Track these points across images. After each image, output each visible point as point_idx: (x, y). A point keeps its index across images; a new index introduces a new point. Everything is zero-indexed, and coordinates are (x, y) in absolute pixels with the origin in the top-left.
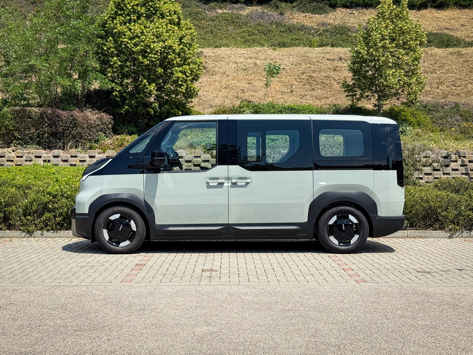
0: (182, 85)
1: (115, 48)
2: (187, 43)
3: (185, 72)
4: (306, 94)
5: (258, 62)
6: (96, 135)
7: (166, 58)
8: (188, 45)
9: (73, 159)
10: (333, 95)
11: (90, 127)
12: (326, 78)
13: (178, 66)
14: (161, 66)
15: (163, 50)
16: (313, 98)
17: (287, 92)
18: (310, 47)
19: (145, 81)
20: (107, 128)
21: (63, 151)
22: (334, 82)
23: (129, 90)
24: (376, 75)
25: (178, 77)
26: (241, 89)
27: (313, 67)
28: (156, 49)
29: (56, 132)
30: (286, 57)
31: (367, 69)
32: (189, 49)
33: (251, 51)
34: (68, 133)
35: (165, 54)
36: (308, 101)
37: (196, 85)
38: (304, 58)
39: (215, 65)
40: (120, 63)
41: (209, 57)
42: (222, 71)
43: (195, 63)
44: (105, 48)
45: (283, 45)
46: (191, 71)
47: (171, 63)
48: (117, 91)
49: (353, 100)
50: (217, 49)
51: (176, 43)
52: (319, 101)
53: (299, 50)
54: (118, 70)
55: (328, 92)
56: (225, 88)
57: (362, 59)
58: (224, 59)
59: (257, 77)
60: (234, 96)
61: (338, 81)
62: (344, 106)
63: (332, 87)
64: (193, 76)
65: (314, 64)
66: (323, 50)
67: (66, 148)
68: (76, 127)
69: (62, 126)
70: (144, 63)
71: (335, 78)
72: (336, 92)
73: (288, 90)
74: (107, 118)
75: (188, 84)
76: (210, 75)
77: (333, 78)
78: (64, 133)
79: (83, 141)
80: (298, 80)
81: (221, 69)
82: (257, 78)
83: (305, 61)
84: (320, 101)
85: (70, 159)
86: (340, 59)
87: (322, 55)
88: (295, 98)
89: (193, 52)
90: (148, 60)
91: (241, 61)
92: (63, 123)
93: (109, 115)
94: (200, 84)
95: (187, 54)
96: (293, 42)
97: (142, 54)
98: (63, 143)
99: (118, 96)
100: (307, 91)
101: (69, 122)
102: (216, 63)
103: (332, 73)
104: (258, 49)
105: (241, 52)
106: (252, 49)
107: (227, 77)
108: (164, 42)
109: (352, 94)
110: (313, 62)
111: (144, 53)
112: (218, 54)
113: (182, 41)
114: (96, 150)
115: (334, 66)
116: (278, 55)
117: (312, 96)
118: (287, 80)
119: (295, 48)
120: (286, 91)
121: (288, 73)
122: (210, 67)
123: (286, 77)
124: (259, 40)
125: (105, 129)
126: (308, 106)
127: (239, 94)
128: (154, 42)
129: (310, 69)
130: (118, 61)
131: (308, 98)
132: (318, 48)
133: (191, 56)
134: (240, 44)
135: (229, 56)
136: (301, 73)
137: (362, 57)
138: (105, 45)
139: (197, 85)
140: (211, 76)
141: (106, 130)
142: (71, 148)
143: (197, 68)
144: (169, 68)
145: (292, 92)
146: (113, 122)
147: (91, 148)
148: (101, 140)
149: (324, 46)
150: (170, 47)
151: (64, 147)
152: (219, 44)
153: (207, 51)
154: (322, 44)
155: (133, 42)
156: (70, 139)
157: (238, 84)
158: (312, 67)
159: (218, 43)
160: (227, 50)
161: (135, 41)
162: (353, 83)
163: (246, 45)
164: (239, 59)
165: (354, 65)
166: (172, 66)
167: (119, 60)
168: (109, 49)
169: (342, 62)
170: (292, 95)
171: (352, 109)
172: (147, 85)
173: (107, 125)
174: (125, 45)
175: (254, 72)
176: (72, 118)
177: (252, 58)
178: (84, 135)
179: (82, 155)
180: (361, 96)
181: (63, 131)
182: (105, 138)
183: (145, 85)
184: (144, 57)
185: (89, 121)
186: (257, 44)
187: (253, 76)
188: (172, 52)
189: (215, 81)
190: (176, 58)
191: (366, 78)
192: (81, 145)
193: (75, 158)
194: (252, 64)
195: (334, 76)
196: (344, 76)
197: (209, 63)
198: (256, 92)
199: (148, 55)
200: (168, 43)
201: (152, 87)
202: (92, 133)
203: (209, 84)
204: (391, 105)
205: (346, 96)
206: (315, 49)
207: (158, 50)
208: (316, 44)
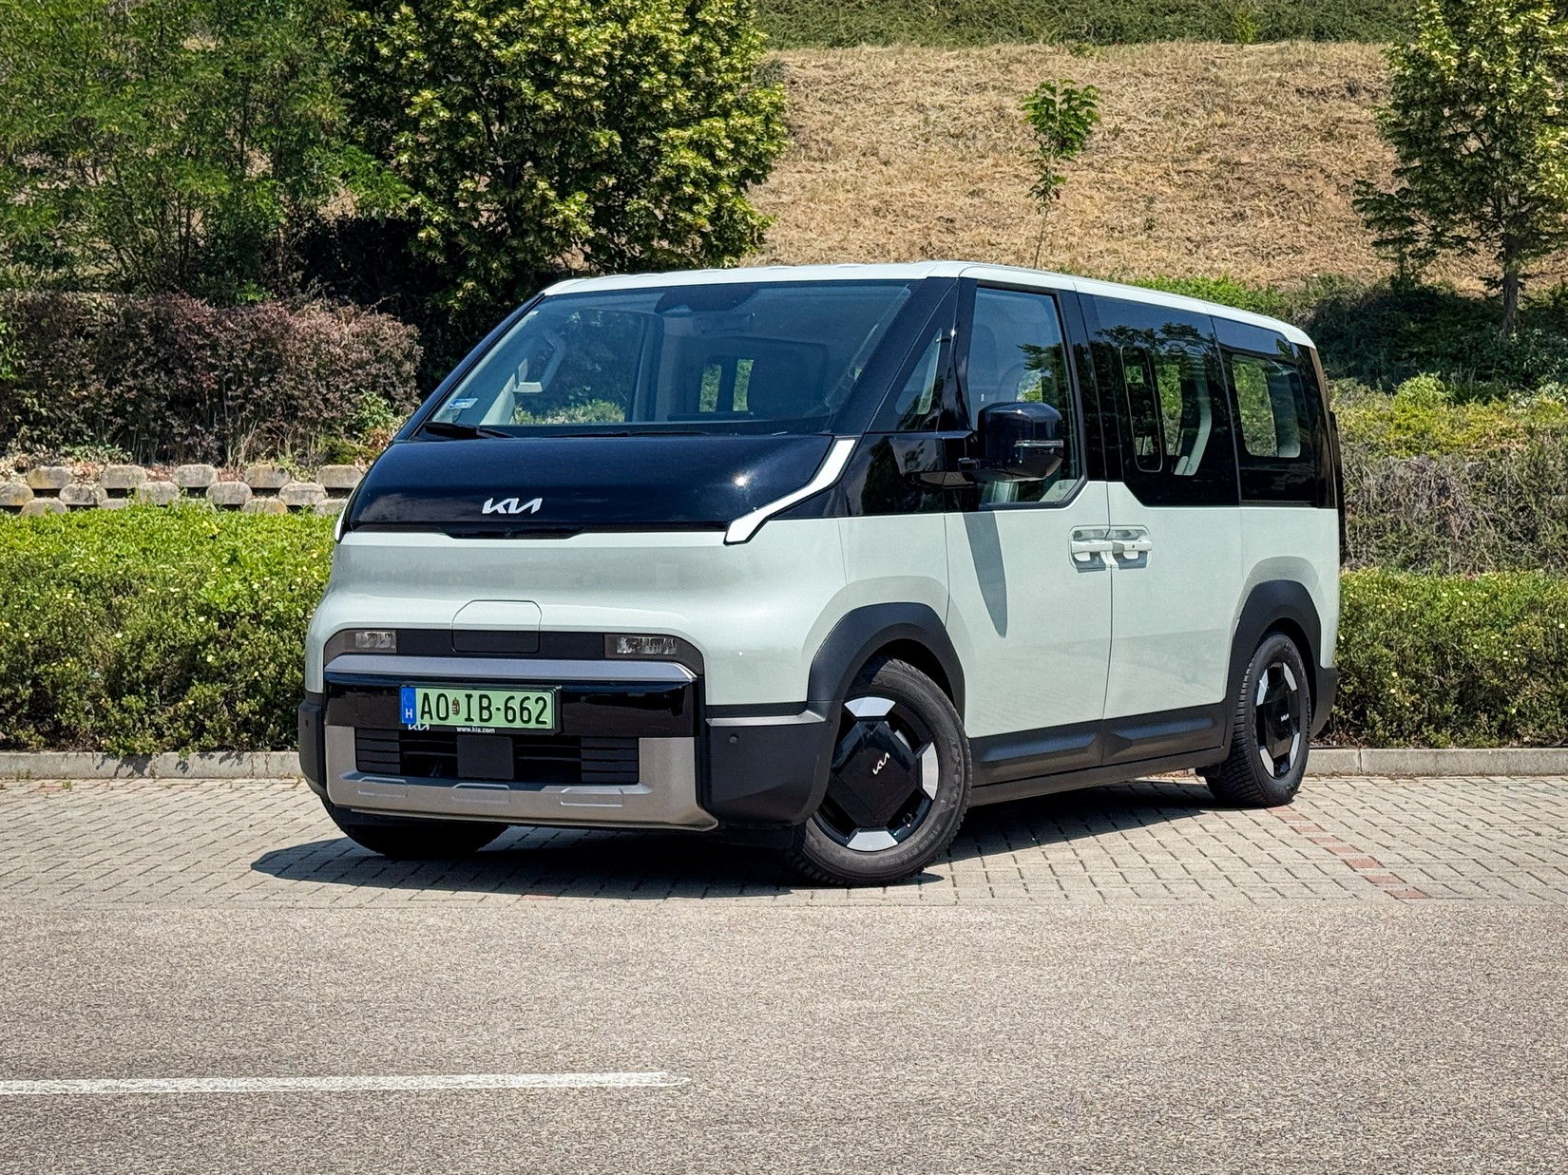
0: (695, 200)
1: (426, 48)
2: (718, 24)
3: (709, 144)
4: (1210, 235)
5: (1011, 104)
6: (354, 405)
7: (631, 87)
8: (721, 33)
9: (263, 499)
10: (1320, 238)
11: (329, 370)
12: (1294, 169)
13: (682, 125)
14: (611, 120)
15: (618, 53)
16: (1237, 253)
17: (1131, 228)
18: (1226, 40)
19: (542, 185)
20: (398, 373)
21: (220, 470)
22: (1327, 184)
23: (483, 220)
24: (1497, 155)
25: (682, 170)
26: (939, 214)
27: (1240, 123)
28: (590, 52)
29: (192, 391)
30: (1125, 81)
31: (1461, 128)
32: (725, 52)
33: (980, 57)
34: (238, 397)
35: (629, 72)
36: (1216, 266)
37: (755, 201)
38: (1199, 87)
39: (831, 118)
40: (444, 114)
41: (807, 84)
42: (862, 143)
43: (753, 110)
44: (385, 51)
45: (1115, 34)
46: (736, 141)
47: (653, 109)
48: (436, 226)
49: (1402, 259)
50: (839, 51)
51: (675, 27)
52: (1266, 263)
53: (1181, 52)
54: (438, 141)
55: (1302, 227)
56: (876, 211)
57: (1439, 90)
58: (868, 95)
59: (1005, 169)
60: (913, 244)
61: (1342, 182)
62: (1368, 285)
63: (1318, 208)
64: (744, 163)
65: (1242, 113)
66: (1281, 51)
67: (230, 459)
68: (272, 371)
69: (214, 367)
70: (541, 107)
71: (1329, 170)
72: (1336, 225)
73: (1137, 220)
74: (395, 333)
75: (722, 198)
76: (815, 160)
77: (1322, 171)
78: (221, 396)
79: (301, 430)
80: (1176, 177)
81: (858, 134)
82: (1008, 169)
83: (1207, 98)
84: (1269, 265)
85: (250, 500)
86: (1352, 91)
87: (1278, 75)
88: (1165, 254)
89: (742, 61)
90: (557, 96)
91: (940, 99)
92: (220, 355)
93: (405, 323)
94: (772, 198)
95: (719, 72)
96: (1157, 22)
97: (535, 71)
98: (221, 437)
99: (437, 245)
100: (1212, 223)
101: (244, 350)
102: (836, 109)
103: (1317, 148)
104: (1012, 49)
105: (940, 64)
106: (984, 52)
107: (884, 168)
108: (623, 21)
109: (1395, 232)
110: (1238, 102)
111: (542, 69)
112: (847, 71)
113: (699, 16)
114: (354, 464)
115: (1324, 121)
116: (1093, 75)
117: (1233, 243)
118: (1129, 178)
119: (1166, 46)
120: (1125, 222)
121: (1134, 149)
122: (814, 127)
123: (1125, 168)
124: (1013, 12)
125: (387, 378)
126: (1217, 284)
127: (933, 239)
128: (582, 24)
129: (1226, 131)
130: (437, 104)
131: (1215, 252)
132: (1261, 47)
133: (735, 79)
134: (935, 30)
135: (890, 80)
136: (1189, 149)
137: (1441, 79)
138: (383, 36)
139: (761, 201)
140: (818, 165)
141: (392, 384)
142: (253, 455)
143: (759, 128)
144: (648, 132)
145: (1150, 228)
146: (419, 351)
147: (332, 456)
148: (371, 424)
149: (1284, 36)
150: (650, 43)
151: (222, 451)
152: (848, 30)
153: (799, 60)
154: (1277, 30)
155: (497, 23)
156: (248, 420)
157: (931, 197)
158: (1233, 124)
159: (842, 27)
160: (882, 55)
161: (504, 19)
162: (1403, 189)
163: (961, 34)
164: (932, 94)
165: (1405, 113)
166: (656, 121)
167: (441, 99)
168: (401, 52)
169: (1358, 103)
170: (1151, 240)
171: (1400, 296)
172: (552, 202)
173: (399, 365)
174: (465, 36)
175: (994, 148)
176: (253, 335)
177: (985, 89)
178: (306, 403)
179: (297, 483)
180: (1437, 239)
181: (220, 389)
182: (390, 416)
183: (544, 200)
184: (543, 84)
185: (323, 345)
186: (1004, 31)
187: (989, 161)
188: (655, 63)
189: (832, 186)
190: (671, 88)
191: (1457, 168)
192: (293, 448)
193: (272, 499)
194: (987, 114)
195: (1324, 160)
196: (1365, 158)
197: (807, 109)
198: (1005, 226)
199: (557, 75)
200: (639, 26)
201: (573, 206)
202: (338, 394)
203: (808, 195)
204: (1558, 276)
205: (1375, 244)
206: (1248, 48)
207: (595, 55)
208: (1252, 29)
